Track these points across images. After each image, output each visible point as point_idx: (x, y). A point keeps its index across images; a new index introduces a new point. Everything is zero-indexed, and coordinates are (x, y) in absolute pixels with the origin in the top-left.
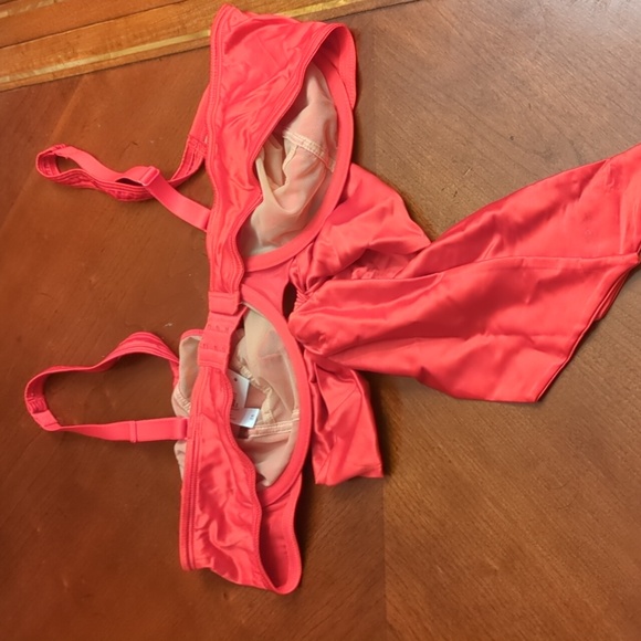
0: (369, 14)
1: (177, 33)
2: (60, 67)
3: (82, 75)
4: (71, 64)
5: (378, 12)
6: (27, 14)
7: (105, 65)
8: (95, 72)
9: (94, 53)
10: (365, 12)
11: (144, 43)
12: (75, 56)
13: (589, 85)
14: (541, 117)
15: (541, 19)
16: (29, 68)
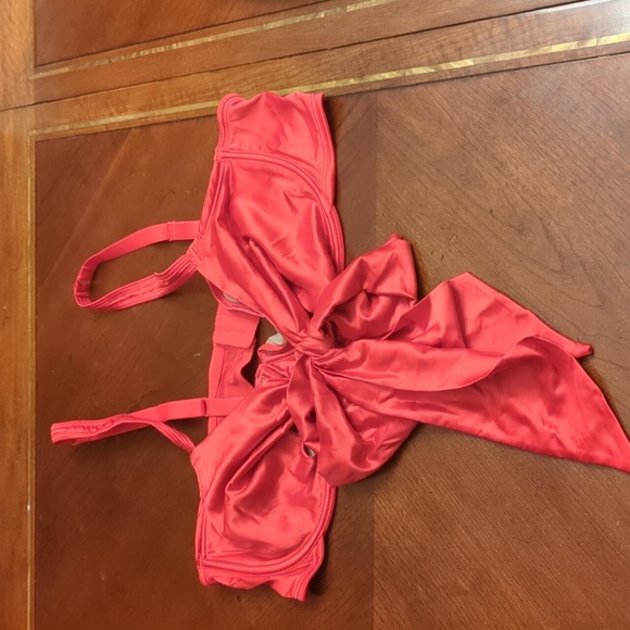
0: (374, 93)
1: (211, 98)
2: (113, 120)
3: (130, 129)
4: (122, 118)
5: (382, 93)
6: (85, 71)
7: (150, 121)
8: (142, 127)
9: (141, 110)
10: (371, 91)
11: (184, 104)
12: (125, 111)
13: (557, 170)
14: (516, 195)
15: (519, 110)
16: (85, 119)
